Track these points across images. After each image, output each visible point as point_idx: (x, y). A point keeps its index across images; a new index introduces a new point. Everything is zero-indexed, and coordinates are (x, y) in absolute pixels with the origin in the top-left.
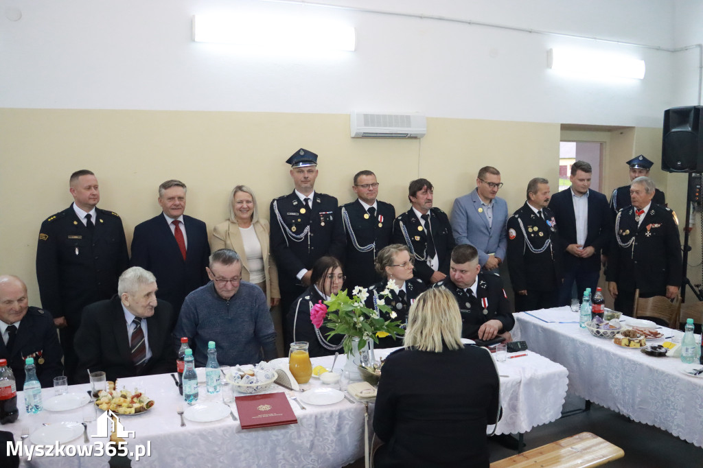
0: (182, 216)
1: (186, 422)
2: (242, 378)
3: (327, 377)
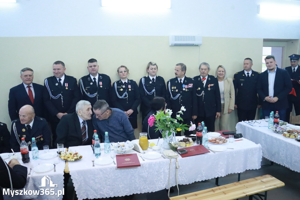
0: (32, 84)
1: (95, 165)
2: (119, 147)
3: (155, 147)
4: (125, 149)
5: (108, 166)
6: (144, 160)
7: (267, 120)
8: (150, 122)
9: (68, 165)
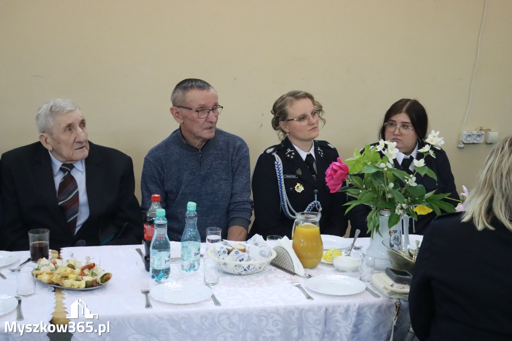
1: (151, 302)
2: (229, 253)
3: (343, 261)
4: (249, 259)
5: (194, 309)
6: (309, 298)
8: (333, 179)
9: (64, 301)
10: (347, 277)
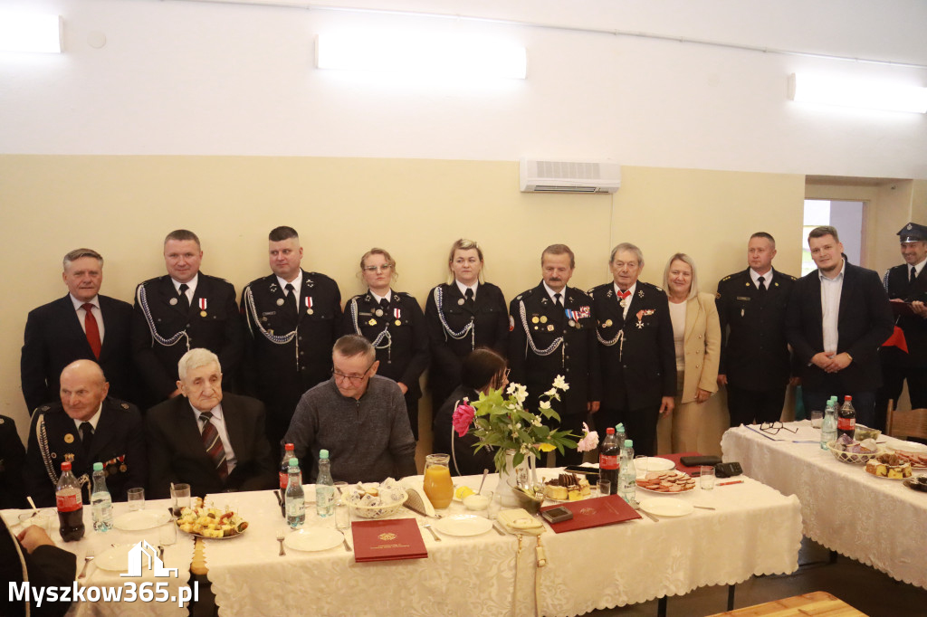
0: (96, 298)
1: (286, 551)
2: (361, 498)
3: (473, 501)
4: (381, 503)
5: (327, 556)
6: (437, 539)
7: (815, 422)
9: (204, 551)
10: (476, 516)
